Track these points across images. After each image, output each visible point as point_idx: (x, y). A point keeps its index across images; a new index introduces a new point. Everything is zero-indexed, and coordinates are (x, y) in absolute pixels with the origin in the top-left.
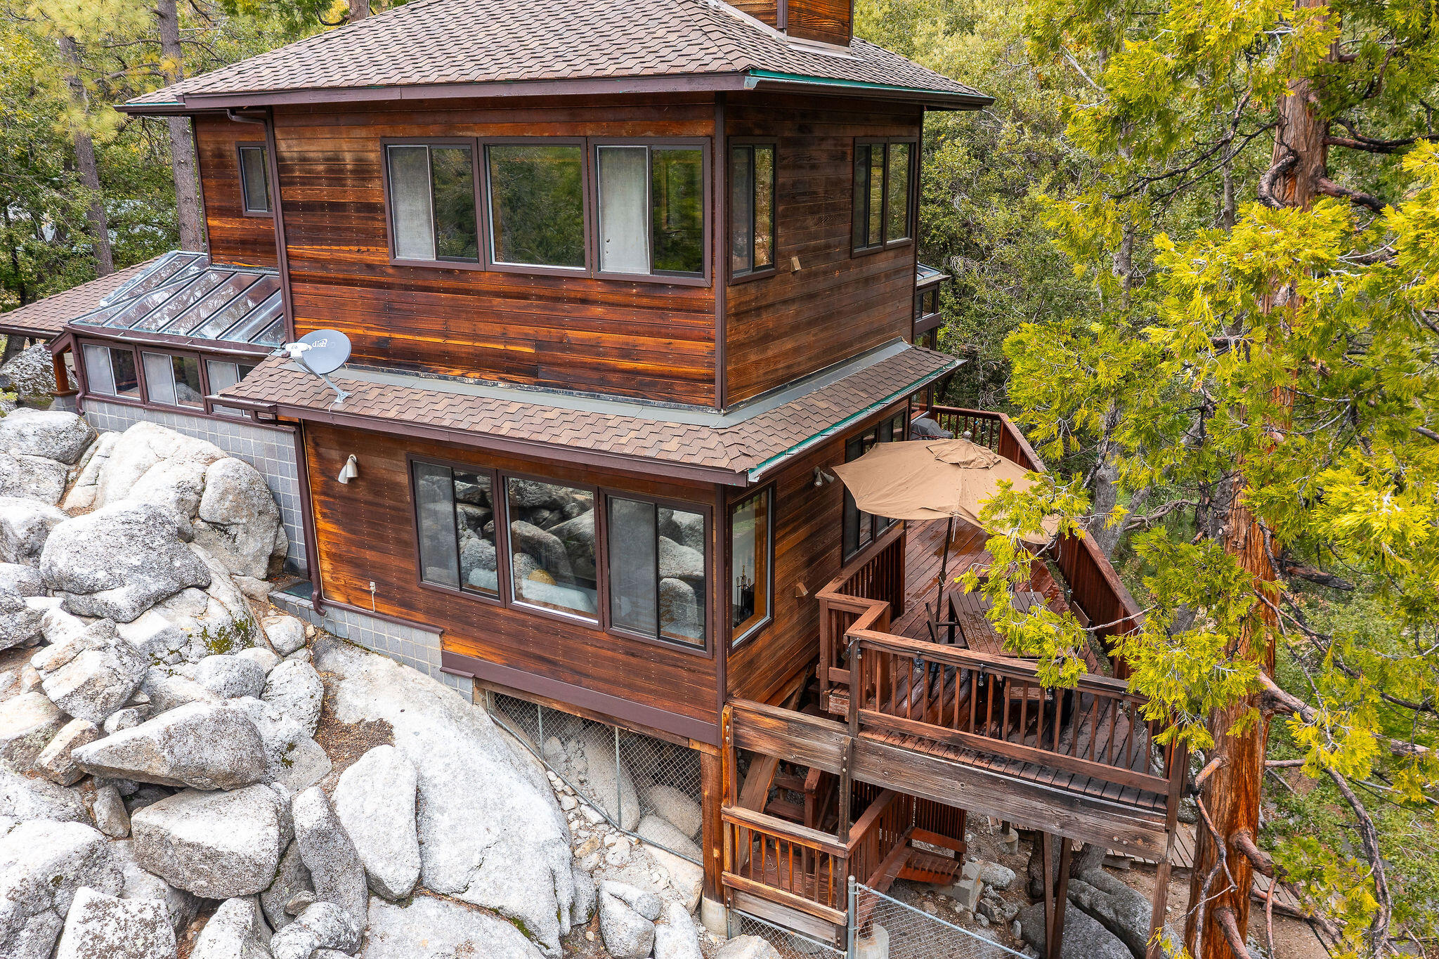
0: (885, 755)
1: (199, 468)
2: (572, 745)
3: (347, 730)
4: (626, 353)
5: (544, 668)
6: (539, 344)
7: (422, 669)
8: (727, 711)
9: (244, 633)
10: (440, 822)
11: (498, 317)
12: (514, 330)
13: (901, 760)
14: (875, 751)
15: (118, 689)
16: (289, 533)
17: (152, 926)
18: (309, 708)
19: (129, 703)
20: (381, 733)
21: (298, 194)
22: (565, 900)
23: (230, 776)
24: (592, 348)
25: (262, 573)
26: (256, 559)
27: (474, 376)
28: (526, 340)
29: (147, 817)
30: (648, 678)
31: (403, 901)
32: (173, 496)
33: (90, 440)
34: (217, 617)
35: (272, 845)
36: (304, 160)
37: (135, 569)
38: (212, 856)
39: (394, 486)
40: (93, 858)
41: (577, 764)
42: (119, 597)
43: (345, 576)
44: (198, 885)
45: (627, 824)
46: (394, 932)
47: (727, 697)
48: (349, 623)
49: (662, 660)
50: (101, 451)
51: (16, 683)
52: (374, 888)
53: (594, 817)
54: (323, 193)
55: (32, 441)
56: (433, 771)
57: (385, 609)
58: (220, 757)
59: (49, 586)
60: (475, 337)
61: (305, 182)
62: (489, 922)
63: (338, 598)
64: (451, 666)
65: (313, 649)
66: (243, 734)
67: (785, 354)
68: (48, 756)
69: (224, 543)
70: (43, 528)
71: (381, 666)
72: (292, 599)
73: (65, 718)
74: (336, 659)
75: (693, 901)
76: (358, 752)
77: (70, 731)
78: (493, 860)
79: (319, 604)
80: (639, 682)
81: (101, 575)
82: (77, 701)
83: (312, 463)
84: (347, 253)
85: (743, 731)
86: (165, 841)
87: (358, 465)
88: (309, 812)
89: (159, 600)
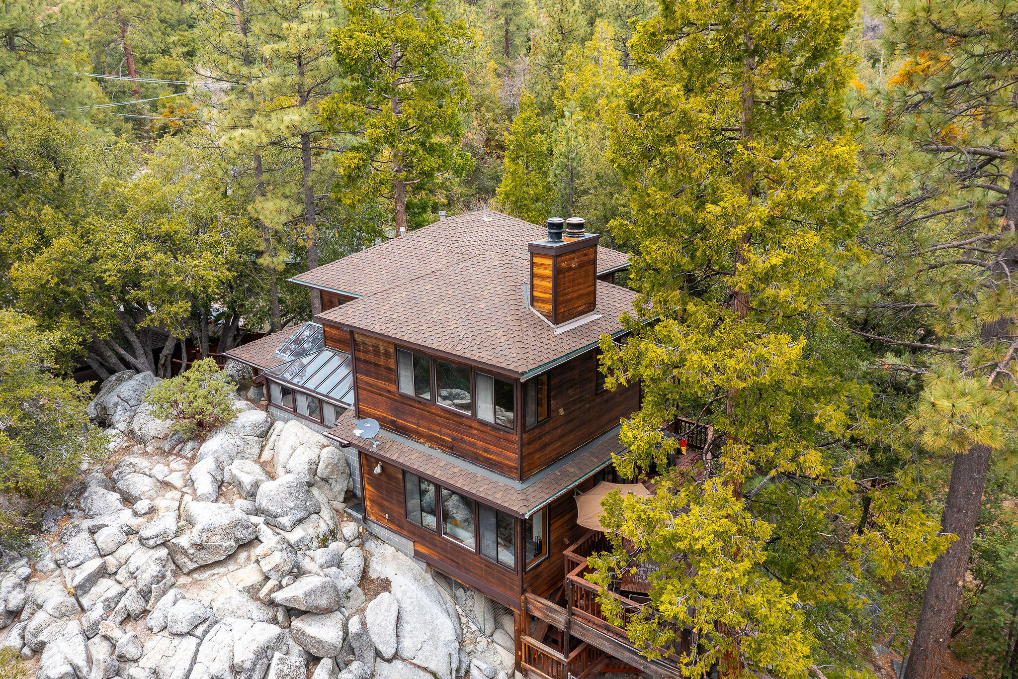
0: (581, 627)
1: (317, 451)
2: (469, 593)
3: (373, 581)
4: (486, 450)
5: (454, 564)
6: (453, 438)
7: (406, 554)
8: (523, 597)
9: (333, 534)
10: (407, 628)
11: (438, 424)
12: (444, 430)
13: (588, 630)
14: (578, 625)
15: (287, 568)
16: (354, 481)
17: (299, 668)
18: (358, 571)
19: (290, 573)
20: (385, 585)
21: (362, 356)
22: (454, 666)
23: (327, 609)
24: (473, 445)
25: (342, 499)
26: (340, 493)
27: (428, 444)
28: (448, 435)
29: (297, 623)
30: (494, 578)
31: (389, 661)
32: (307, 467)
33: (272, 425)
34: (323, 528)
35: (340, 639)
36: (364, 344)
37: (292, 508)
38: (319, 642)
39: (397, 479)
40: (279, 638)
41: (470, 603)
42: (285, 521)
43: (376, 509)
44: (314, 651)
45: (488, 632)
46: (385, 673)
47: (524, 591)
48: (377, 529)
49: (499, 571)
50: (276, 432)
51: (249, 558)
52: (378, 654)
53: (474, 628)
54: (372, 358)
55: (248, 429)
56: (406, 605)
57: (392, 526)
58: (323, 602)
59: (258, 512)
60: (429, 429)
61: (366, 352)
62: (422, 673)
63: (373, 518)
64: (418, 555)
65: (362, 539)
66: (331, 592)
68: (263, 593)
69: (326, 487)
70: (256, 485)
71: (389, 550)
72: (354, 513)
73: (267, 578)
74: (371, 545)
75: (510, 671)
76: (377, 593)
77: (271, 584)
78: (427, 647)
79: (365, 519)
80: (491, 578)
81: (279, 510)
82: (272, 572)
83: (364, 461)
84: (381, 383)
85: (529, 606)
86: (303, 633)
87: (382, 467)
88: (354, 626)
89: (300, 521)
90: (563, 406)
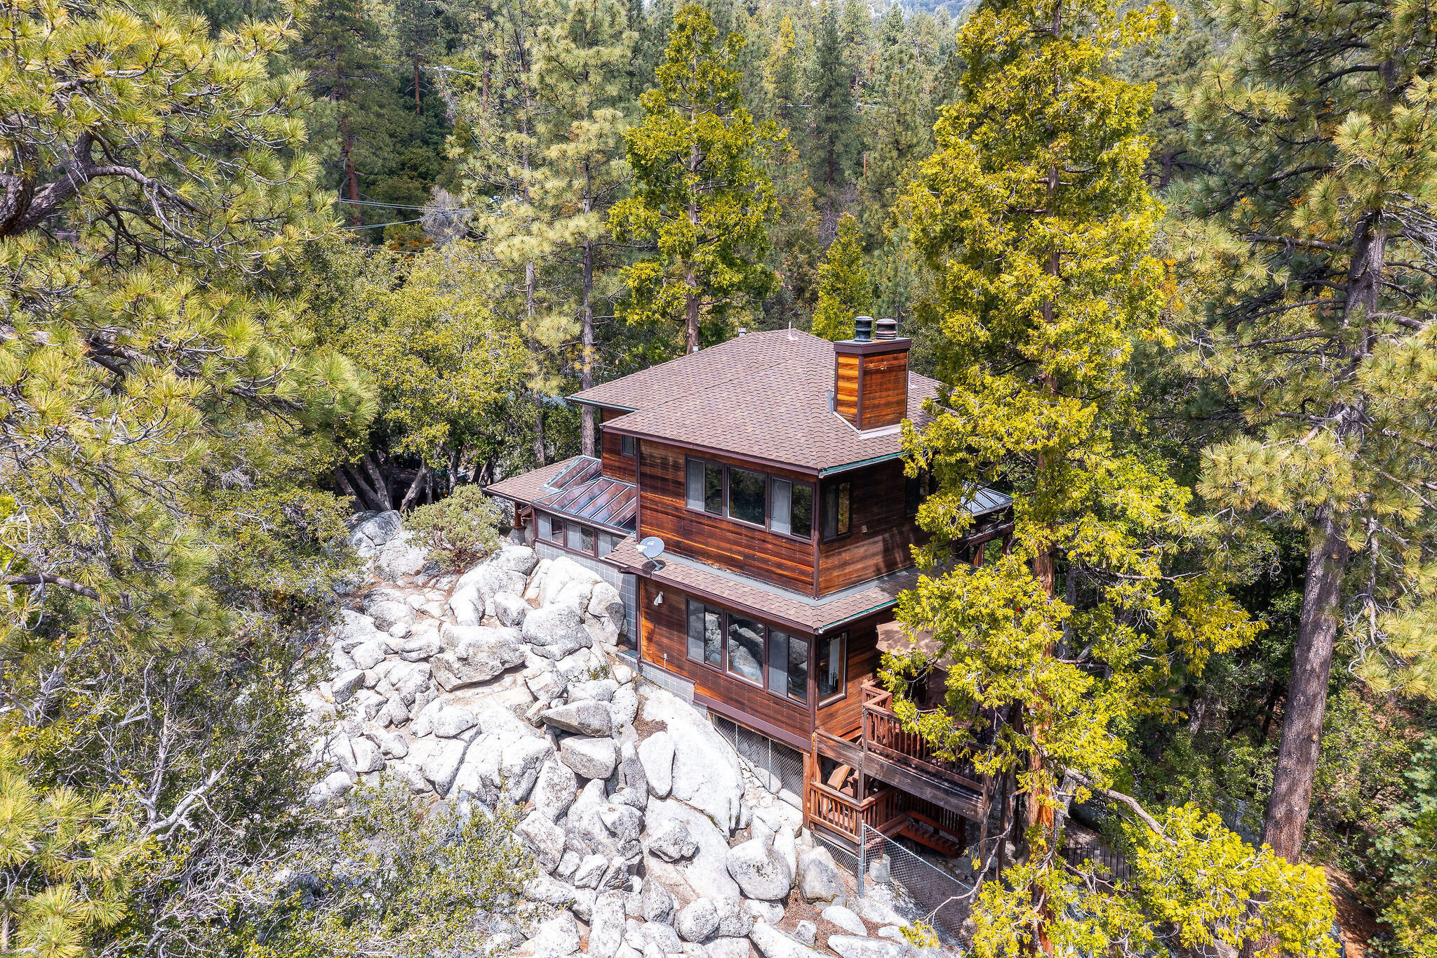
0: (877, 763)
1: (589, 587)
2: (754, 748)
3: (647, 724)
4: (780, 566)
5: (739, 705)
6: (746, 556)
7: (685, 700)
8: (814, 735)
9: (603, 672)
10: (681, 769)
11: (728, 541)
12: (735, 547)
14: (873, 761)
15: (557, 690)
16: (629, 623)
17: (569, 779)
18: (631, 711)
19: (561, 696)
20: (662, 726)
21: (648, 470)
22: (734, 813)
23: (599, 731)
24: (766, 561)
25: (614, 642)
26: (612, 635)
27: (716, 565)
28: (739, 553)
29: (567, 742)
30: (783, 716)
31: (662, 798)
32: (578, 601)
33: (537, 562)
34: (595, 664)
35: (613, 759)
36: (651, 456)
37: (563, 637)
38: (591, 760)
39: (678, 610)
40: (548, 753)
42: (555, 649)
43: (653, 649)
44: (583, 772)
45: (773, 790)
46: (657, 811)
47: (815, 729)
48: (651, 672)
49: (788, 707)
50: (542, 570)
51: (515, 682)
52: (650, 791)
53: (759, 784)
54: (658, 472)
55: (512, 563)
56: (680, 747)
57: (670, 668)
58: (596, 723)
59: (526, 640)
60: (718, 548)
61: (652, 466)
62: (698, 815)
63: (649, 660)
64: (697, 701)
65: (636, 684)
66: (604, 715)
67: (857, 571)
68: (530, 713)
69: (598, 625)
70: (523, 613)
71: (665, 695)
72: (627, 657)
73: (536, 699)
74: (645, 690)
75: (797, 828)
76: (650, 734)
77: (538, 705)
78: (704, 789)
79: (640, 661)
80: (780, 718)
81: (549, 638)
82: (541, 692)
83: (642, 592)
84: (668, 500)
85: (821, 746)
86: (573, 753)
87: (663, 597)
88: (627, 752)
89: (571, 652)
90: (867, 523)
